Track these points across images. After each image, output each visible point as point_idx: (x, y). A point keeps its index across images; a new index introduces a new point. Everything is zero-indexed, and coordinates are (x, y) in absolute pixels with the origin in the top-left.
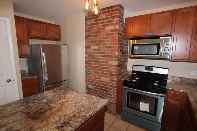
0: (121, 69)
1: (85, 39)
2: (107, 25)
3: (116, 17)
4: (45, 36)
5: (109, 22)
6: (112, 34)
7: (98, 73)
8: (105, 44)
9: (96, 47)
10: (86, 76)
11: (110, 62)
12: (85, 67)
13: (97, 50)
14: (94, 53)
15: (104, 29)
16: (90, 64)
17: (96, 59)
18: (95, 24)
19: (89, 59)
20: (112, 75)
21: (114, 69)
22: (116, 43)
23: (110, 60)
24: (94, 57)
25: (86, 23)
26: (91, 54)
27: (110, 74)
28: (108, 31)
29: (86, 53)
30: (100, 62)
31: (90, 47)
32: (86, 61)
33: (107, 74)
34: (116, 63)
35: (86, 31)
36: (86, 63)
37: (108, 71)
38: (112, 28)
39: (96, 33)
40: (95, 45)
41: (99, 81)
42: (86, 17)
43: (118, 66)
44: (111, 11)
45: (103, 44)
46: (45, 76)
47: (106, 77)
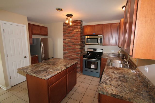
0: (82, 50)
1: (63, 36)
2: (75, 29)
3: (79, 25)
4: (40, 33)
5: (76, 27)
6: (77, 33)
7: (70, 53)
8: (74, 38)
9: (69, 40)
10: (64, 55)
11: (77, 47)
12: (63, 50)
13: (70, 41)
14: (68, 42)
15: (73, 31)
16: (66, 48)
17: (69, 45)
18: (68, 28)
19: (66, 45)
20: (78, 53)
21: (79, 50)
22: (79, 38)
23: (77, 46)
24: (68, 45)
25: (63, 27)
26: (66, 43)
27: (77, 53)
28: (75, 32)
29: (63, 43)
30: (71, 47)
31: (66, 40)
32: (64, 47)
33: (75, 53)
34: (79, 47)
35: (63, 31)
36: (64, 48)
37: (75, 51)
38: (77, 30)
39: (69, 32)
40: (68, 39)
41: (71, 57)
42: (63, 24)
43: (81, 49)
44: (77, 22)
45: (73, 38)
46: (42, 55)
47: (75, 54)
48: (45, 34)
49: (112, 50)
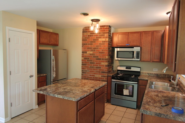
0: (110, 68)
1: (82, 46)
2: (100, 38)
3: (106, 33)
4: (49, 42)
5: (102, 35)
6: (104, 44)
7: (92, 71)
8: (99, 51)
9: (91, 52)
10: (82, 75)
11: (102, 63)
12: (81, 68)
13: (92, 54)
14: (90, 57)
15: (98, 40)
16: (86, 65)
17: (91, 61)
18: (90, 36)
19: (85, 61)
20: (104, 72)
21: (105, 68)
22: (106, 50)
23: (102, 62)
24: (90, 60)
25: (83, 34)
26: (87, 57)
27: (102, 72)
28: (101, 41)
29: (82, 57)
30: (94, 63)
31: (86, 52)
32: (82, 62)
33: (99, 72)
34: (107, 64)
35: (83, 40)
36: (82, 65)
37: (100, 70)
38: (104, 40)
40: (90, 51)
41: (93, 78)
42: (83, 30)
43: (108, 66)
44: (103, 28)
45: (97, 51)
47: (99, 74)
48: (55, 43)
49: (154, 69)
